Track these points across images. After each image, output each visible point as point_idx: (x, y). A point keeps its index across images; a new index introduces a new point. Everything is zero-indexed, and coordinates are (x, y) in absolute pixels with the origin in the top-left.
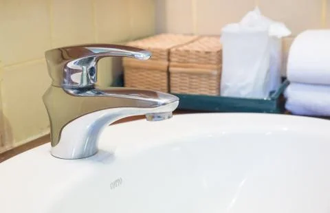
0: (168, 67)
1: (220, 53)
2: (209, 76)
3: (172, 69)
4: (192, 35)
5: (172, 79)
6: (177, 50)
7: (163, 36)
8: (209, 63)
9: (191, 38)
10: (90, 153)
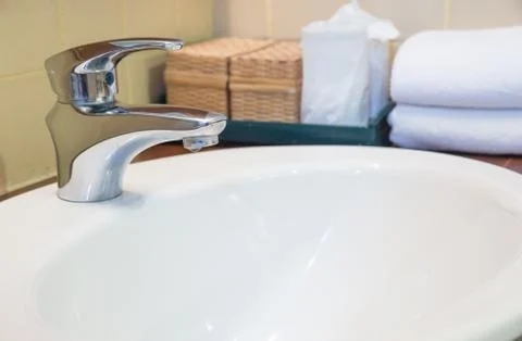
0: (228, 83)
1: (299, 63)
2: (285, 95)
3: (232, 86)
4: (265, 39)
5: (233, 100)
6: (240, 59)
7: (224, 41)
8: (285, 77)
9: (262, 44)
10: (112, 194)
